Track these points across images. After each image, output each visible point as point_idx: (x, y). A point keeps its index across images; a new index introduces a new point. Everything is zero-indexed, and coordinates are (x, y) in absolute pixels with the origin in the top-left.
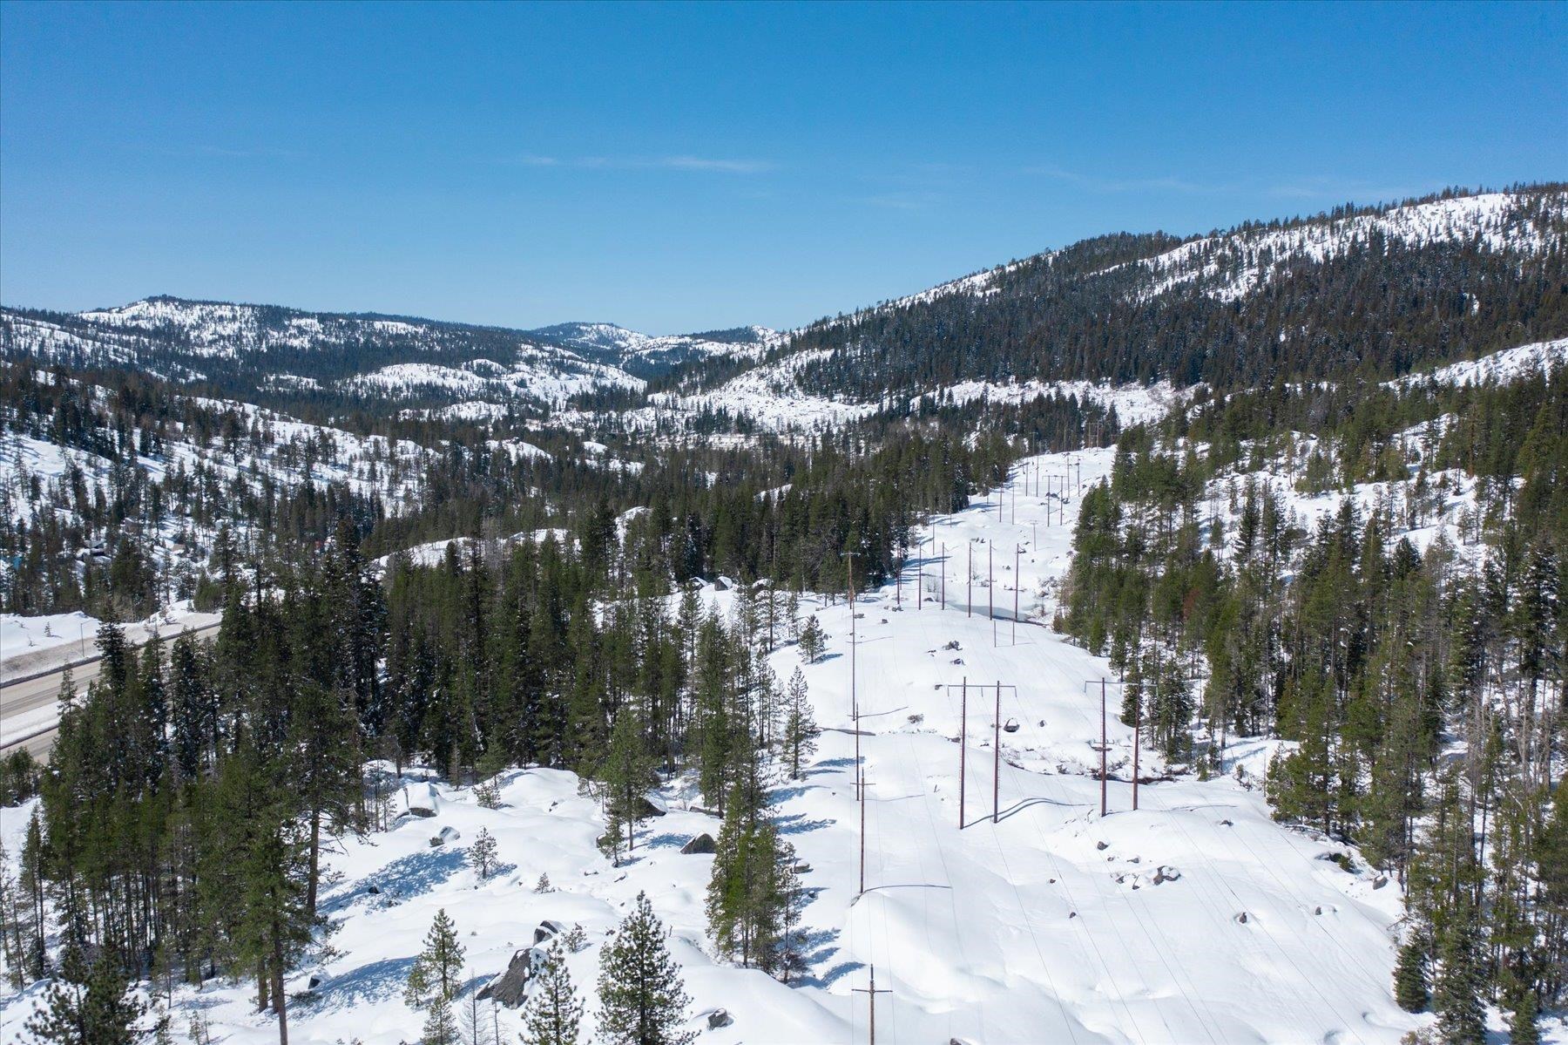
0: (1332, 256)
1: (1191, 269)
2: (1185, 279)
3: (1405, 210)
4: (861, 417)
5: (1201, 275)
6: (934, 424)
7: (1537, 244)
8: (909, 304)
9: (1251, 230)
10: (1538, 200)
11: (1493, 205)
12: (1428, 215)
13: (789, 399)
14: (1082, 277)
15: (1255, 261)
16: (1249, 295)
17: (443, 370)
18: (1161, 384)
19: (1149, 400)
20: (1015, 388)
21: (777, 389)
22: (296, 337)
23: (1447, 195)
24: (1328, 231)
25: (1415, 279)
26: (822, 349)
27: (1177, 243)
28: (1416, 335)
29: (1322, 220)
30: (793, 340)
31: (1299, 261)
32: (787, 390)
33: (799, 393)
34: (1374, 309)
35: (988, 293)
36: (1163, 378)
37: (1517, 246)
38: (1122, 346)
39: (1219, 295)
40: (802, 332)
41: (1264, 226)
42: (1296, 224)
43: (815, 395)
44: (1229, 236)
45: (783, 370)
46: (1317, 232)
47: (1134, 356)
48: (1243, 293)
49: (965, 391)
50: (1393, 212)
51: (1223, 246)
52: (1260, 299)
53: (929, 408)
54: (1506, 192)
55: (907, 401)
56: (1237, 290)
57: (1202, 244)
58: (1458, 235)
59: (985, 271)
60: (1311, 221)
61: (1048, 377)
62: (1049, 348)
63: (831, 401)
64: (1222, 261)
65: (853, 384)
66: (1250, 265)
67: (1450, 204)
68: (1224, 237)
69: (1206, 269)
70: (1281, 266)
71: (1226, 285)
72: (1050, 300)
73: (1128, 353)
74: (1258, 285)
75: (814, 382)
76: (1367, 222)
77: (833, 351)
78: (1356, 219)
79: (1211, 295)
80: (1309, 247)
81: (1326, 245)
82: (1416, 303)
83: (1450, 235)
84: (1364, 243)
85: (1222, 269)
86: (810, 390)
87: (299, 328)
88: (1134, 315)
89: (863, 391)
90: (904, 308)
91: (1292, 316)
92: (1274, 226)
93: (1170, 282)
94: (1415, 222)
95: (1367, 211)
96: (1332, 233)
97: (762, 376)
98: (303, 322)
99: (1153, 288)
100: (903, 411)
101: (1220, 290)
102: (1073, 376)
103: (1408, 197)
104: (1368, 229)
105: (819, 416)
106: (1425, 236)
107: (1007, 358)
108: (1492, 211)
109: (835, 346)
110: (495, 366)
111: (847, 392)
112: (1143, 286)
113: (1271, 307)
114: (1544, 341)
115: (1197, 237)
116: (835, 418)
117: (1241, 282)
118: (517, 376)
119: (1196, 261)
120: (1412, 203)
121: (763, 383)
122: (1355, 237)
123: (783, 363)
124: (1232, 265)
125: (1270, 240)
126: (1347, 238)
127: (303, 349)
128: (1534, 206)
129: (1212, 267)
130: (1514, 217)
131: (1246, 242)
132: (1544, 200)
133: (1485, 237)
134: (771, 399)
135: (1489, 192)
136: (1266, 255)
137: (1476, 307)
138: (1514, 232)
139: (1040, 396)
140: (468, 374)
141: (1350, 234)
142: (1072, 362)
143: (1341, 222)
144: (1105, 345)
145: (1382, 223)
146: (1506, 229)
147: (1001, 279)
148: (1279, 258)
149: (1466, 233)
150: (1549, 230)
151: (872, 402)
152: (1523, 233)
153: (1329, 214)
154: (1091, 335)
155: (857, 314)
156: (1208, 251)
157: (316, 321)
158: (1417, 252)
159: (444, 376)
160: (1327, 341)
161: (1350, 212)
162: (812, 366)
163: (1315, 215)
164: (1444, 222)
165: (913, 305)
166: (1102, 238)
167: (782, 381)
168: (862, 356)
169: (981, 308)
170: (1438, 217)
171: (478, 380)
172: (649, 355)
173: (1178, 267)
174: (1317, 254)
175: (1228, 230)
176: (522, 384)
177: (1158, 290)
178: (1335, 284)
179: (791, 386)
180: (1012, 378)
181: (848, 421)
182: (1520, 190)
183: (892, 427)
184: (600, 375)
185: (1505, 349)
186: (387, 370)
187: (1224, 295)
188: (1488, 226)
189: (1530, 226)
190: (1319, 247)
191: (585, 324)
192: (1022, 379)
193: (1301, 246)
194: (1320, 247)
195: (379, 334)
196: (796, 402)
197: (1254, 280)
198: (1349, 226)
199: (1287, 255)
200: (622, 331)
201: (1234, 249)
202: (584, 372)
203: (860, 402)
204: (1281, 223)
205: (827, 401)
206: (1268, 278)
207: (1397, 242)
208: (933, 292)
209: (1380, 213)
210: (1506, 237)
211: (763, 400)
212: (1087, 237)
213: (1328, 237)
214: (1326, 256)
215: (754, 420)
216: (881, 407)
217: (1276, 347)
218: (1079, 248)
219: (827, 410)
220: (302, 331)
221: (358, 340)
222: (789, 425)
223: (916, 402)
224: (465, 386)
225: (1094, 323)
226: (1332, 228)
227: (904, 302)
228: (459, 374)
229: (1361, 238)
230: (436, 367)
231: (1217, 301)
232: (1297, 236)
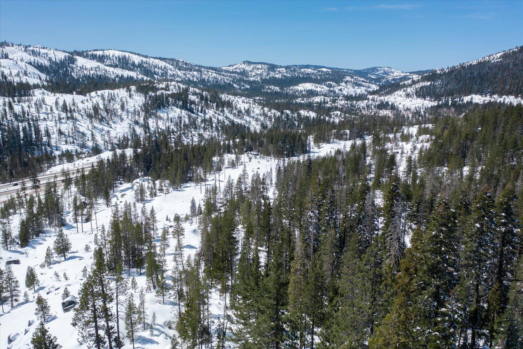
4: (432, 106)
13: (411, 99)
17: (317, 85)
20: (488, 98)
21: (408, 95)
22: (278, 74)
26: (428, 81)
32: (411, 96)
33: (415, 97)
35: (497, 61)
43: (420, 98)
45: (412, 89)
59: (503, 51)
61: (501, 94)
63: (425, 100)
75: (421, 94)
77: (431, 82)
87: (279, 71)
89: (436, 96)
98: (280, 69)
105: (417, 105)
110: (333, 84)
111: (431, 97)
116: (423, 106)
118: (340, 88)
121: (404, 93)
123: (414, 86)
127: (279, 78)
134: (405, 99)
140: (324, 87)
151: (437, 101)
157: (284, 69)
159: (317, 87)
162: (422, 88)
165: (468, 65)
167: (410, 92)
171: (327, 88)
172: (392, 80)
176: (341, 90)
179: (413, 95)
180: (488, 94)
181: (428, 107)
183: (439, 110)
184: (369, 87)
186: (300, 85)
191: (380, 67)
192: (492, 94)
195: (302, 73)
196: (413, 100)
200: (392, 70)
202: (364, 86)
203: (434, 101)
205: (423, 100)
211: (402, 99)
215: (397, 106)
216: (438, 103)
219: (421, 103)
220: (280, 72)
221: (295, 75)
222: (407, 108)
224: (322, 91)
228: (321, 86)
230: (315, 84)
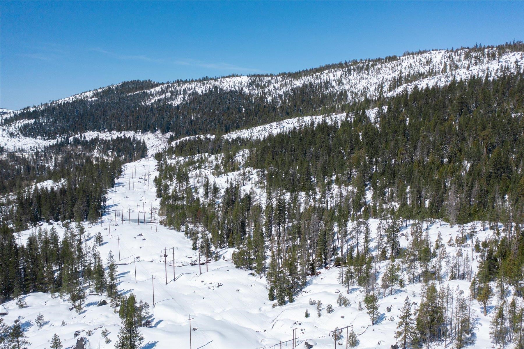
0: (204, 92)
1: (162, 94)
2: (161, 97)
3: (222, 79)
4: (50, 145)
5: (166, 96)
6: (80, 147)
7: (257, 92)
8: (63, 103)
9: (179, 82)
10: (256, 79)
11: (245, 80)
12: (229, 82)
13: (17, 139)
14: (126, 95)
15: (182, 93)
16: (181, 103)
18: (157, 132)
19: (154, 138)
20: (108, 134)
21: (12, 135)
23: (233, 76)
24: (202, 84)
25: (228, 101)
26: (29, 119)
27: (157, 85)
28: (230, 119)
29: (200, 81)
30: (15, 115)
31: (194, 93)
32: (16, 135)
33: (22, 137)
34: (217, 110)
35: (93, 99)
36: (158, 130)
37: (252, 92)
38: (144, 120)
39: (172, 103)
40: (19, 112)
41: (183, 81)
42: (192, 81)
43: (28, 137)
44: (172, 84)
45: (13, 127)
46: (199, 85)
47: (148, 123)
48: (179, 103)
49: (90, 135)
50: (219, 80)
51: (171, 87)
52: (185, 106)
53: (77, 142)
54: (248, 76)
55: (68, 139)
56: (177, 102)
57: (165, 86)
58: (237, 88)
59: (90, 91)
60: (196, 81)
61: (119, 130)
62: (119, 120)
63: (36, 139)
64: (172, 92)
65: (45, 133)
66: (180, 94)
67: (234, 79)
68: (171, 84)
69: (167, 94)
70: (190, 95)
71: (174, 100)
72: (116, 103)
73: (146, 122)
74: (184, 100)
75: (26, 131)
76: (212, 82)
77: (34, 120)
78: (210, 81)
79: (170, 103)
80: (197, 89)
81: (202, 89)
82: (228, 108)
83: (235, 88)
84: (212, 89)
85: (172, 95)
86: (26, 135)
88: (146, 108)
89: (50, 135)
90: (61, 104)
91: (194, 111)
92: (186, 82)
93: (156, 98)
94: (225, 83)
95: (212, 79)
96: (203, 85)
97: (4, 130)
99: (151, 100)
100: (67, 142)
101: (172, 102)
102: (128, 129)
103: (223, 76)
104: (213, 85)
105: (32, 145)
106: (228, 88)
107: (104, 123)
108: (245, 81)
109: (35, 118)
111: (42, 135)
112: (148, 99)
113: (188, 108)
114: (263, 125)
115: (162, 84)
116: (39, 145)
117: (178, 99)
119: (163, 92)
120: (224, 77)
121: (5, 133)
122: (210, 87)
123: (13, 125)
124: (175, 94)
125: (185, 86)
126: (208, 87)
128: (255, 80)
129: (169, 94)
130: (251, 84)
131: (178, 86)
132: (257, 79)
133: (244, 89)
134: (9, 139)
135: (243, 76)
136: (185, 91)
137: (244, 110)
138: (251, 88)
139: (118, 137)
141: (208, 86)
142: (127, 124)
143: (205, 82)
144: (138, 119)
145: (216, 83)
146: (249, 87)
147: (97, 95)
148: (189, 92)
149: (239, 88)
150: (259, 88)
151: (53, 139)
152: (253, 89)
153: (202, 79)
154: (133, 116)
155: (42, 105)
156: (167, 88)
158: (227, 93)
160: (206, 120)
161: (207, 79)
162: (26, 126)
163: (198, 79)
164: (233, 84)
165: (64, 103)
166: (131, 81)
167: (13, 132)
168: (46, 122)
169: (91, 105)
170: (231, 82)
173: (158, 93)
174: (200, 92)
175: (172, 82)
177: (153, 101)
178: (206, 102)
179: (18, 134)
180: (106, 130)
181: (45, 147)
182: (251, 76)
183: (63, 149)
185: (254, 127)
187: (173, 103)
188: (244, 86)
189: (254, 87)
190: (200, 89)
192: (110, 130)
193: (195, 89)
194: (201, 90)
196: (21, 140)
197: (182, 99)
198: (207, 83)
199: (191, 91)
201: (175, 89)
203: (48, 139)
204: (188, 81)
205: (34, 139)
206: (186, 98)
207: (221, 89)
208: (71, 98)
209: (216, 80)
210: (249, 89)
211: (6, 139)
213: (202, 86)
214: (202, 93)
215: (3, 147)
216: (58, 141)
217: (191, 121)
218: (125, 84)
219: (35, 143)
222: (19, 149)
223: (71, 139)
225: (133, 112)
226: (203, 84)
227: (60, 101)
229: (211, 87)
231: (172, 106)
232: (193, 86)
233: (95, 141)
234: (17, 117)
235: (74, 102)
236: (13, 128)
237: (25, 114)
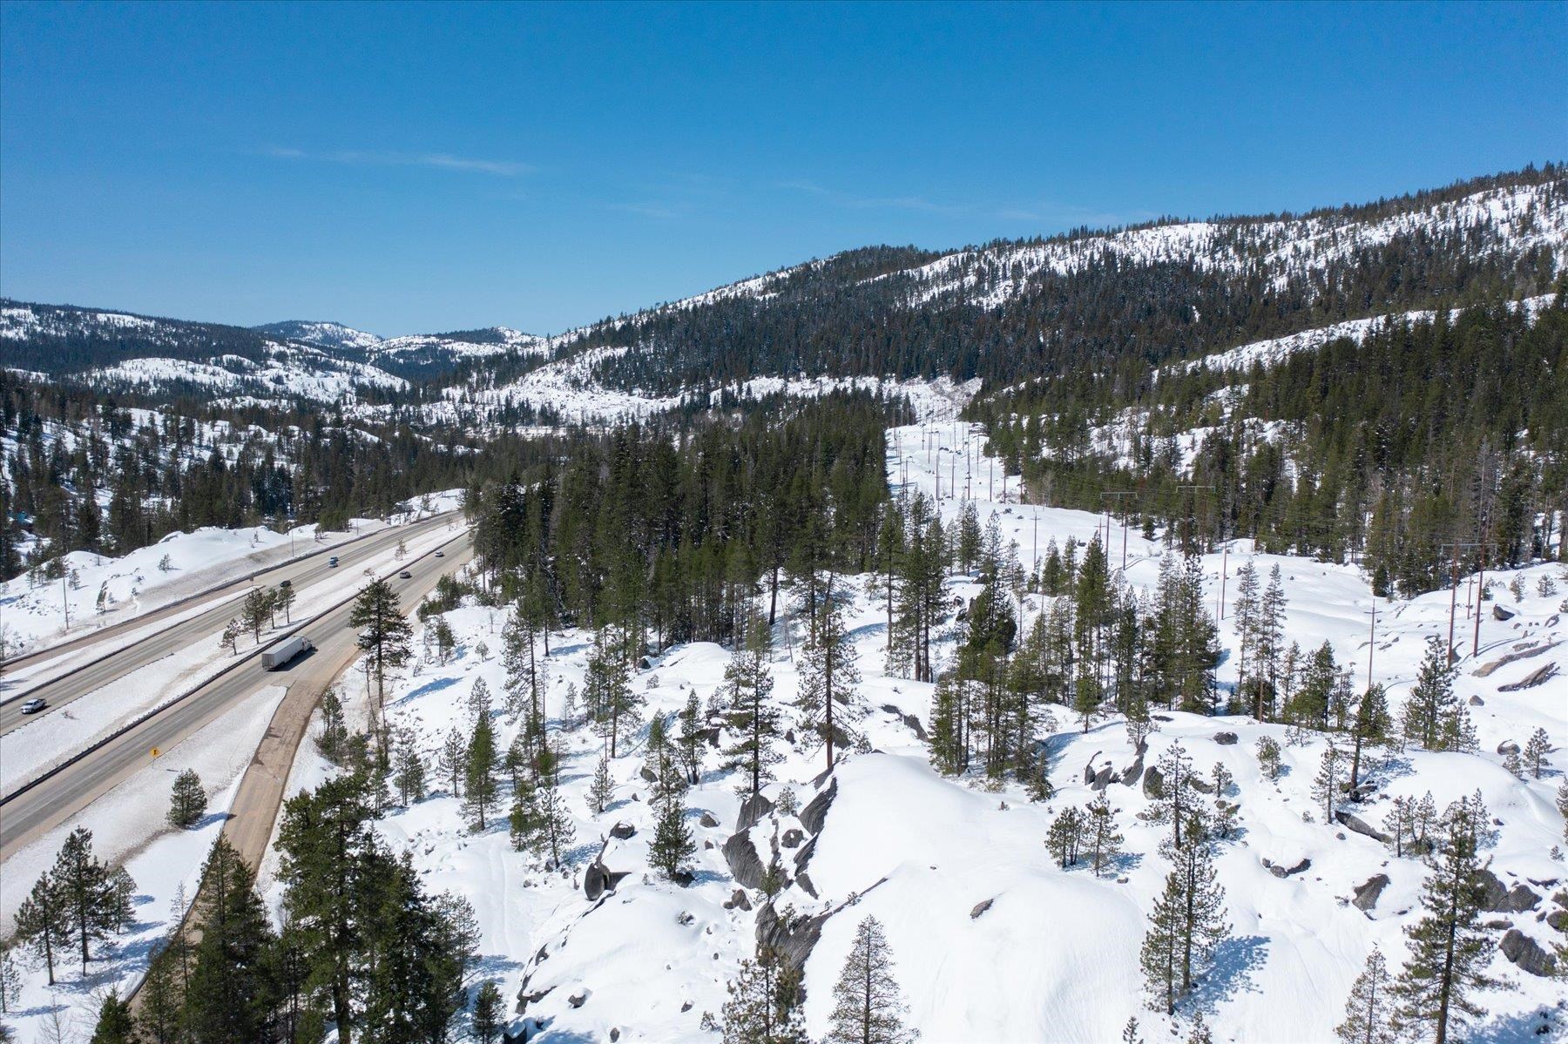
0: (1075, 272)
1: (953, 279)
2: (949, 288)
3: (1130, 233)
4: (663, 410)
5: (963, 285)
6: (737, 416)
7: (1238, 266)
8: (691, 307)
9: (1001, 246)
10: (1235, 229)
11: (1201, 232)
12: (1149, 239)
13: (588, 394)
14: (853, 284)
15: (1009, 274)
16: (1007, 303)
17: (191, 365)
18: (940, 379)
19: (932, 393)
20: (807, 383)
21: (575, 383)
22: (9, 328)
23: (1162, 223)
24: (1068, 250)
25: (1148, 292)
26: (614, 347)
27: (937, 256)
28: (1156, 338)
29: (1061, 240)
30: (581, 337)
31: (1046, 274)
32: (586, 384)
33: (598, 388)
34: (1116, 316)
35: (767, 297)
36: (941, 374)
37: (1223, 268)
38: (904, 346)
39: (981, 303)
40: (589, 331)
41: (1009, 243)
42: (1037, 243)
43: (613, 389)
44: (980, 252)
45: (579, 365)
46: (1059, 250)
47: (915, 355)
48: (1001, 301)
49: (762, 386)
50: (1120, 236)
51: (978, 259)
52: (1018, 308)
53: (729, 402)
54: (1209, 221)
55: (706, 396)
56: (994, 299)
57: (960, 256)
58: (1175, 256)
59: (757, 277)
60: (1052, 241)
61: (837, 373)
62: (836, 348)
63: (631, 395)
64: (980, 273)
65: (651, 380)
66: (1005, 277)
67: (1166, 230)
68: (979, 252)
69: (966, 280)
70: (1032, 279)
71: (986, 294)
72: (828, 304)
73: (910, 353)
74: (1015, 293)
75: (611, 376)
76: (1100, 243)
77: (626, 349)
78: (1091, 240)
79: (974, 302)
80: (1053, 263)
81: (1068, 261)
82: (1150, 311)
83: (1169, 256)
84: (1100, 260)
85: (980, 281)
86: (609, 385)
87: (11, 318)
88: (908, 317)
89: (663, 387)
90: (687, 309)
91: (1047, 320)
92: (1020, 244)
93: (936, 291)
94: (1139, 244)
95: (1099, 234)
96: (1072, 252)
97: (559, 372)
98: (15, 312)
99: (920, 295)
100: (705, 403)
101: (981, 299)
102: (863, 371)
103: (1131, 223)
104: (1101, 249)
105: (623, 409)
106: (1148, 257)
107: (797, 355)
108: (1200, 237)
109: (627, 343)
110: (246, 362)
111: (643, 387)
112: (912, 294)
113: (1029, 313)
114: (1271, 338)
115: (952, 252)
116: (638, 411)
117: (999, 291)
118: (271, 373)
119: (956, 272)
120: (1136, 228)
121: (560, 379)
122: (1092, 254)
123: (578, 359)
124: (988, 277)
125: (1018, 256)
126: (1085, 257)
127: (20, 339)
128: (1232, 234)
129: (971, 279)
130: (1219, 243)
131: (999, 258)
132: (1239, 230)
133: (1197, 259)
134: (571, 393)
135: (1195, 221)
136: (1017, 268)
137: (1197, 316)
138: (1219, 255)
139: (836, 390)
140: (218, 369)
141: (1088, 253)
142: (859, 359)
143: (1079, 242)
144: (888, 345)
145: (1112, 244)
146: (1213, 252)
147: (776, 285)
148: (1029, 272)
149: (1181, 256)
150: (1246, 254)
151: (671, 395)
152: (1226, 257)
153: (1067, 235)
154: (874, 336)
155: (641, 313)
156: (966, 264)
157: (30, 312)
158: (1148, 270)
159: (193, 371)
160: (1084, 342)
161: (1084, 233)
162: (608, 362)
163: (1055, 236)
164: (1163, 245)
165: (695, 307)
166: (864, 249)
167: (579, 376)
168: (655, 353)
169: (764, 313)
170: (1157, 241)
171: (231, 376)
172: (396, 354)
173: (941, 278)
174: (1061, 269)
175: (981, 246)
176: (278, 380)
177: (926, 298)
178: (1081, 295)
179: (589, 382)
180: (803, 374)
181: (652, 413)
182: (1220, 221)
183: (696, 418)
184: (358, 373)
185: (1244, 345)
186: (128, 364)
187: (985, 303)
188: (1198, 250)
189: (1231, 251)
190: (1062, 263)
191: (307, 323)
192: (813, 374)
193: (1047, 262)
194: (1064, 263)
195: (106, 327)
196: (596, 396)
197: (1010, 291)
198: (1084, 246)
199: (1036, 268)
200: (348, 331)
201: (991, 264)
202: (340, 370)
203: (659, 396)
204: (1026, 241)
205: (626, 395)
206: (1022, 289)
207: (1127, 261)
208: (710, 295)
209: (1110, 235)
210: (1213, 259)
211: (563, 394)
212: (850, 248)
213: (1068, 255)
214: (1070, 271)
215: (557, 413)
216: (683, 400)
217: (1041, 347)
218: (845, 258)
219: (627, 404)
220: (14, 322)
221: (81, 333)
222: (594, 418)
223: (716, 395)
224: (218, 382)
225: (873, 326)
226: (1071, 247)
227: (684, 303)
228: (210, 369)
229: (1097, 257)
230: (183, 362)
231: (981, 309)
232: (1042, 254)
233: (775, 400)
234: (583, 344)
235: (717, 304)
236: (581, 366)
237: (603, 335)
